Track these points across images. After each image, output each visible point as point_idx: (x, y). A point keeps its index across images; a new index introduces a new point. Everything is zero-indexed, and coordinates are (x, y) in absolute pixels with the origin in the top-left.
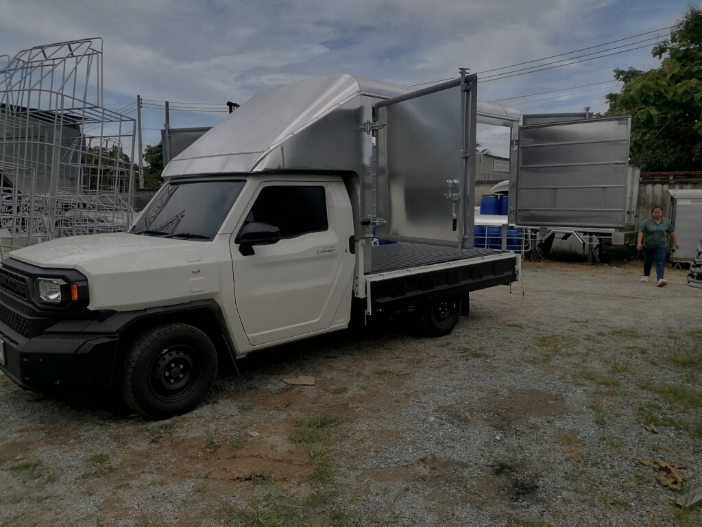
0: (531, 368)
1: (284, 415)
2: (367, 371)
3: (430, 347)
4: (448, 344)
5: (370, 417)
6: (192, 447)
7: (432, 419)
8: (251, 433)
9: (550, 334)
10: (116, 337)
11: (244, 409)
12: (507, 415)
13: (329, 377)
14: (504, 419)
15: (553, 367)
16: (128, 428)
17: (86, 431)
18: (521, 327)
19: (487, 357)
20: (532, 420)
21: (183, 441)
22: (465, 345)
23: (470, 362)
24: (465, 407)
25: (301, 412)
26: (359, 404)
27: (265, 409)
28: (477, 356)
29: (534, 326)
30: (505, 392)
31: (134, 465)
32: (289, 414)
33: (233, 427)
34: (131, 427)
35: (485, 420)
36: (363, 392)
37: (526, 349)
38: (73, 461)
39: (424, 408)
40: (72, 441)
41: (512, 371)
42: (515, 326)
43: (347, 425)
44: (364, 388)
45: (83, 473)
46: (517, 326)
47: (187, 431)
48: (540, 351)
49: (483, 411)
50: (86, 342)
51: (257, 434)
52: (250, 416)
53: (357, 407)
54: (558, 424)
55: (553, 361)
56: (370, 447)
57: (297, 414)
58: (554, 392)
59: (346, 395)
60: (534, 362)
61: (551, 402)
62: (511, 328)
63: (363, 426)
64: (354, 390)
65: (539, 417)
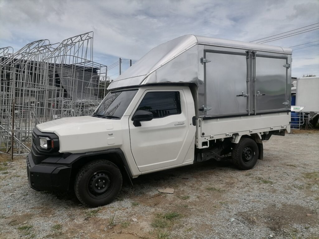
0: (298, 191)
1: (153, 210)
2: (202, 188)
3: (240, 176)
4: (250, 174)
5: (198, 215)
6: (103, 224)
7: (233, 219)
8: (133, 219)
9: (312, 171)
10: (70, 166)
11: (134, 205)
12: (279, 220)
13: (182, 189)
14: (277, 223)
15: (312, 191)
16: (77, 211)
17: (58, 211)
18: (294, 166)
19: (272, 183)
20: (295, 226)
21: (100, 220)
22: (260, 175)
23: (261, 186)
24: (254, 213)
25: (162, 209)
26: (193, 207)
27: (144, 206)
28: (265, 182)
29: (303, 166)
30: (279, 206)
31: (72, 232)
32: (156, 210)
33: (126, 215)
34: (79, 210)
35: (265, 223)
36: (197, 200)
37: (296, 179)
38: (46, 227)
39: (229, 212)
40: (51, 216)
41: (286, 193)
42: (291, 165)
43: (184, 219)
44: (198, 197)
45: (48, 234)
46: (292, 166)
47: (104, 215)
48: (305, 181)
49: (264, 217)
50: (57, 168)
51: (136, 220)
52: (136, 209)
53: (192, 208)
54: (312, 230)
55: (313, 188)
56: (194, 234)
57: (160, 210)
58: (312, 208)
59: (188, 201)
60: (300, 188)
61: (308, 215)
62: (289, 167)
63: (192, 220)
64: (193, 198)
65: (300, 224)
